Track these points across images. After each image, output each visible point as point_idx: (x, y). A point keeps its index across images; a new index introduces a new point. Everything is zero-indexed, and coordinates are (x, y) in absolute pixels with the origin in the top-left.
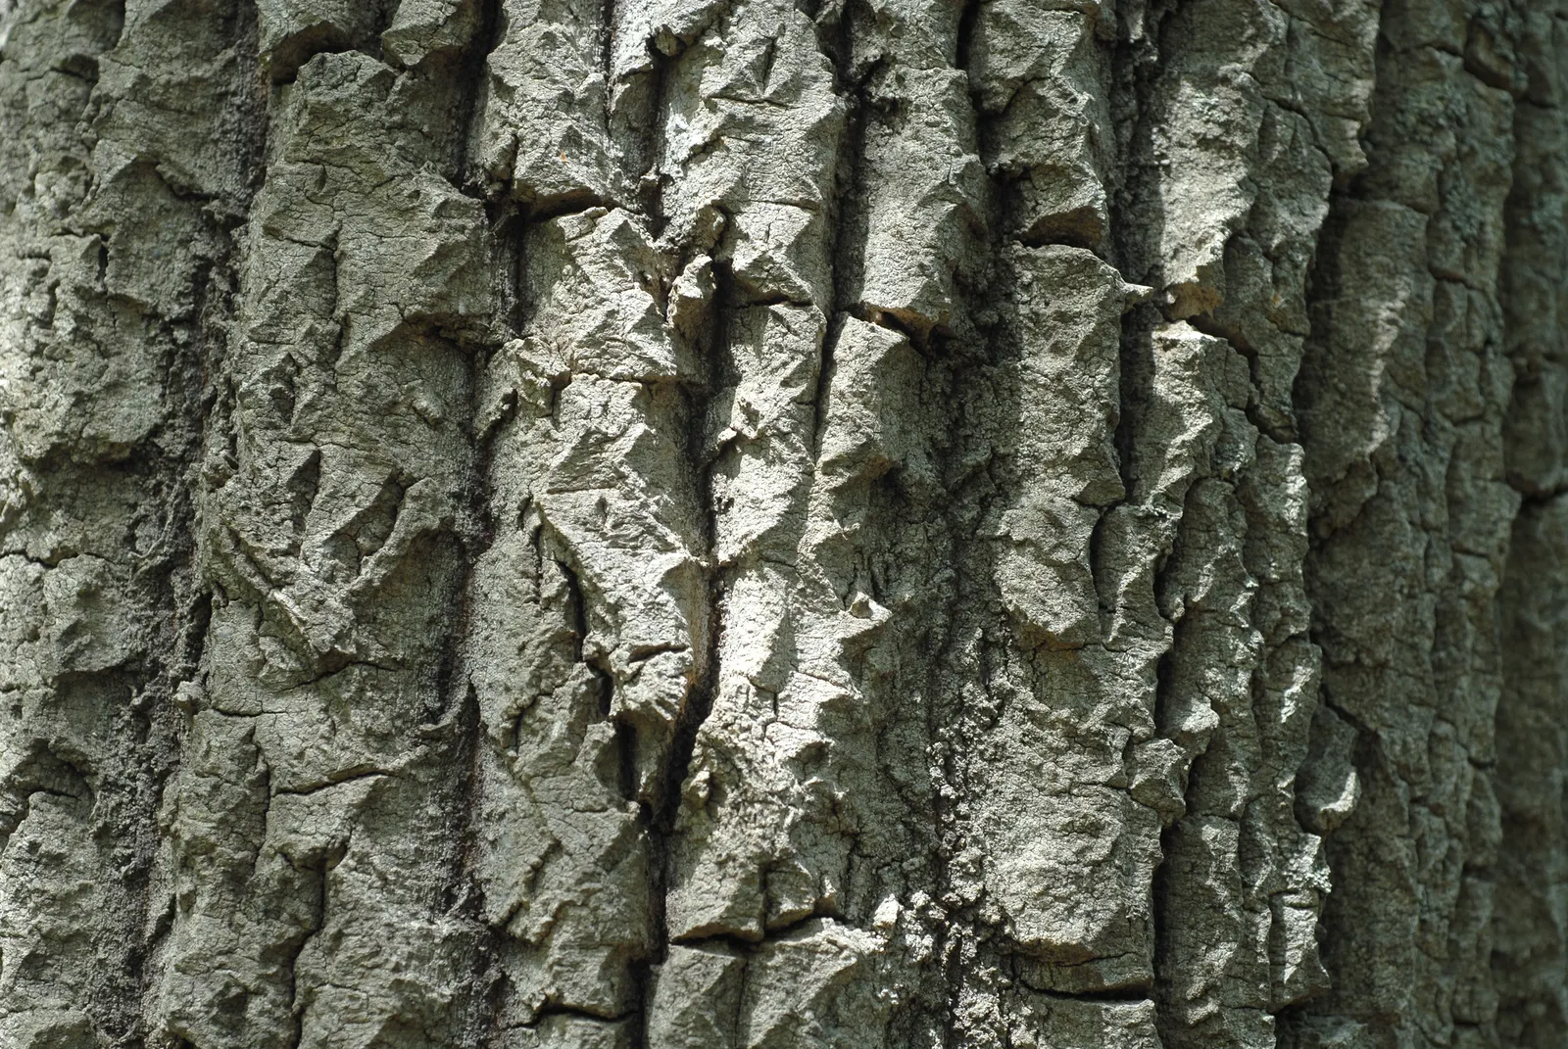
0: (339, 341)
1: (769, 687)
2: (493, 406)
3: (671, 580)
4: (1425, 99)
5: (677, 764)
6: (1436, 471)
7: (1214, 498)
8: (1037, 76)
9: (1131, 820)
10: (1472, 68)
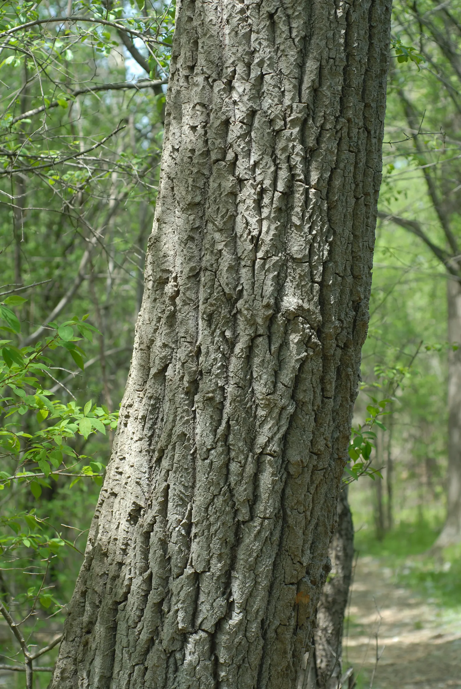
0: (221, 194)
1: (267, 232)
2: (238, 201)
3: (257, 221)
4: (343, 157)
5: (258, 241)
6: (344, 199)
7: (316, 208)
8: (296, 164)
9: (306, 244)
10: (350, 151)
